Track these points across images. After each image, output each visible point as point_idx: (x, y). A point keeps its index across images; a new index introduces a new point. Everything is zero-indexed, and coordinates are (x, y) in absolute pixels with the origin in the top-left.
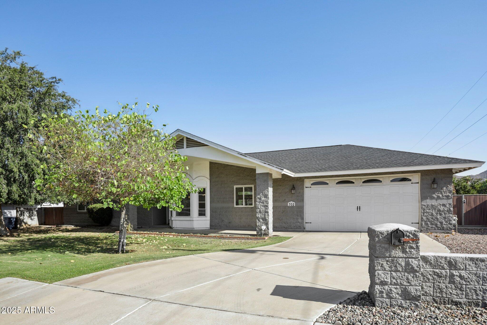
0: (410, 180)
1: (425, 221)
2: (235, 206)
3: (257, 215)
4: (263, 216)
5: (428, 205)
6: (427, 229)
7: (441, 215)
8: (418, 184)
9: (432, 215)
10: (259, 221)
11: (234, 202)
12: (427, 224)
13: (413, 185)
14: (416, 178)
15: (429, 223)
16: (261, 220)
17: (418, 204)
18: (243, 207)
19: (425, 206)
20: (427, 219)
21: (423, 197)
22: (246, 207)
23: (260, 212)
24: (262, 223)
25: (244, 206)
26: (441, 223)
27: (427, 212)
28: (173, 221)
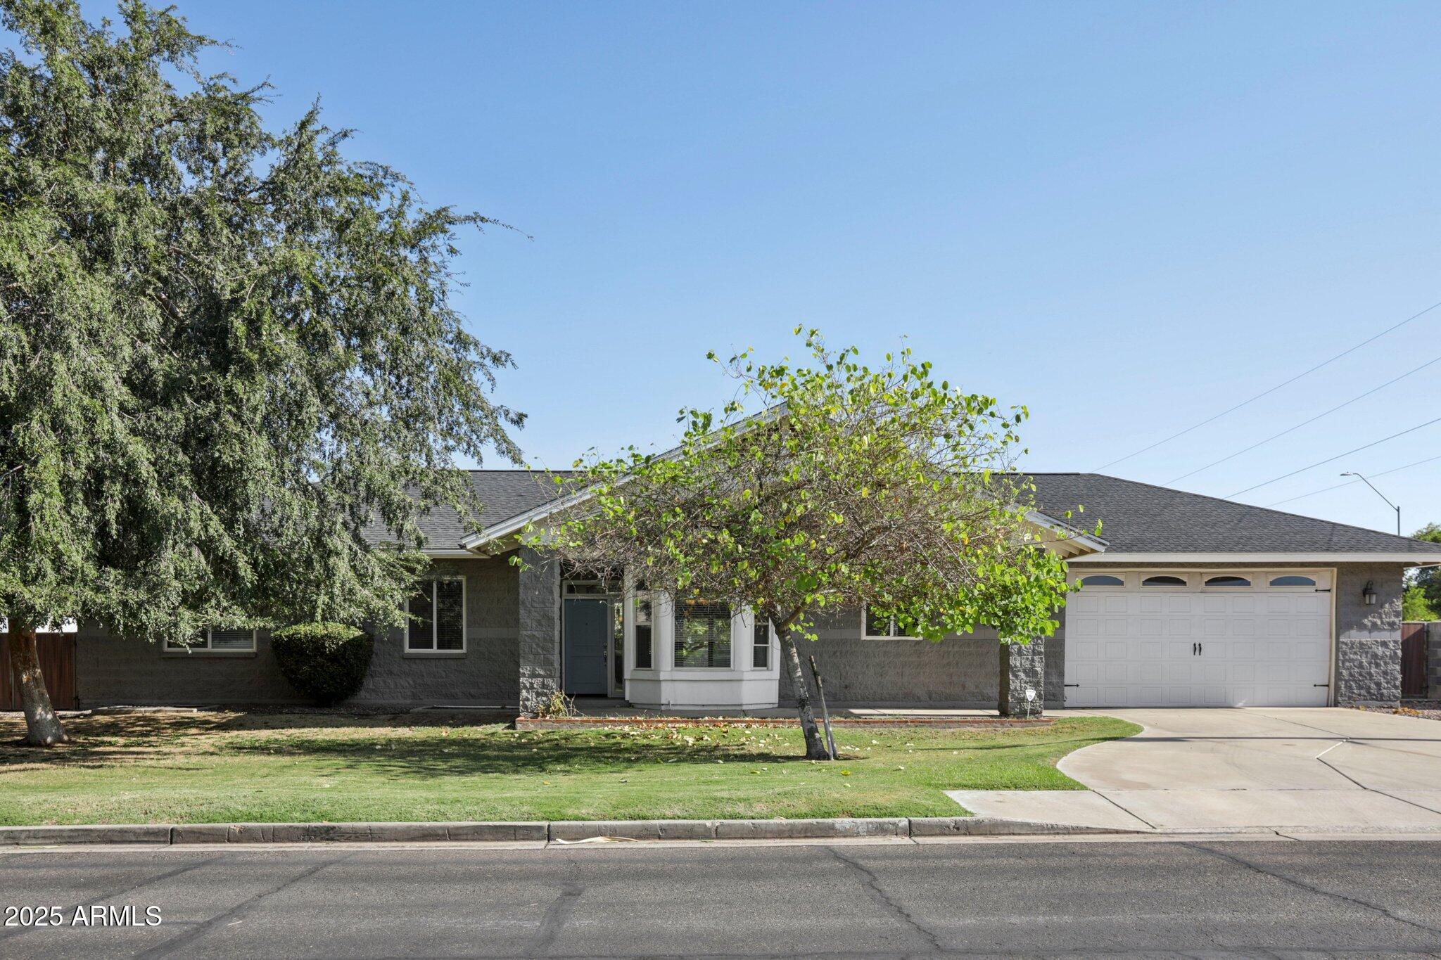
0: (1313, 583)
1: (1346, 681)
2: (864, 637)
3: (1012, 662)
4: (1028, 662)
5: (1353, 643)
6: (1350, 698)
7: (1377, 665)
8: (1327, 594)
9: (1361, 666)
10: (1016, 676)
11: (859, 627)
12: (1350, 687)
13: (1317, 594)
14: (1327, 579)
15: (1354, 685)
16: (1022, 675)
17: (1328, 640)
18: (888, 642)
19: (1346, 644)
20: (1351, 675)
21: (1343, 624)
22: (899, 641)
23: (1020, 652)
24: (1026, 683)
25: (891, 638)
26: (1379, 684)
27: (1351, 660)
28: (663, 684)
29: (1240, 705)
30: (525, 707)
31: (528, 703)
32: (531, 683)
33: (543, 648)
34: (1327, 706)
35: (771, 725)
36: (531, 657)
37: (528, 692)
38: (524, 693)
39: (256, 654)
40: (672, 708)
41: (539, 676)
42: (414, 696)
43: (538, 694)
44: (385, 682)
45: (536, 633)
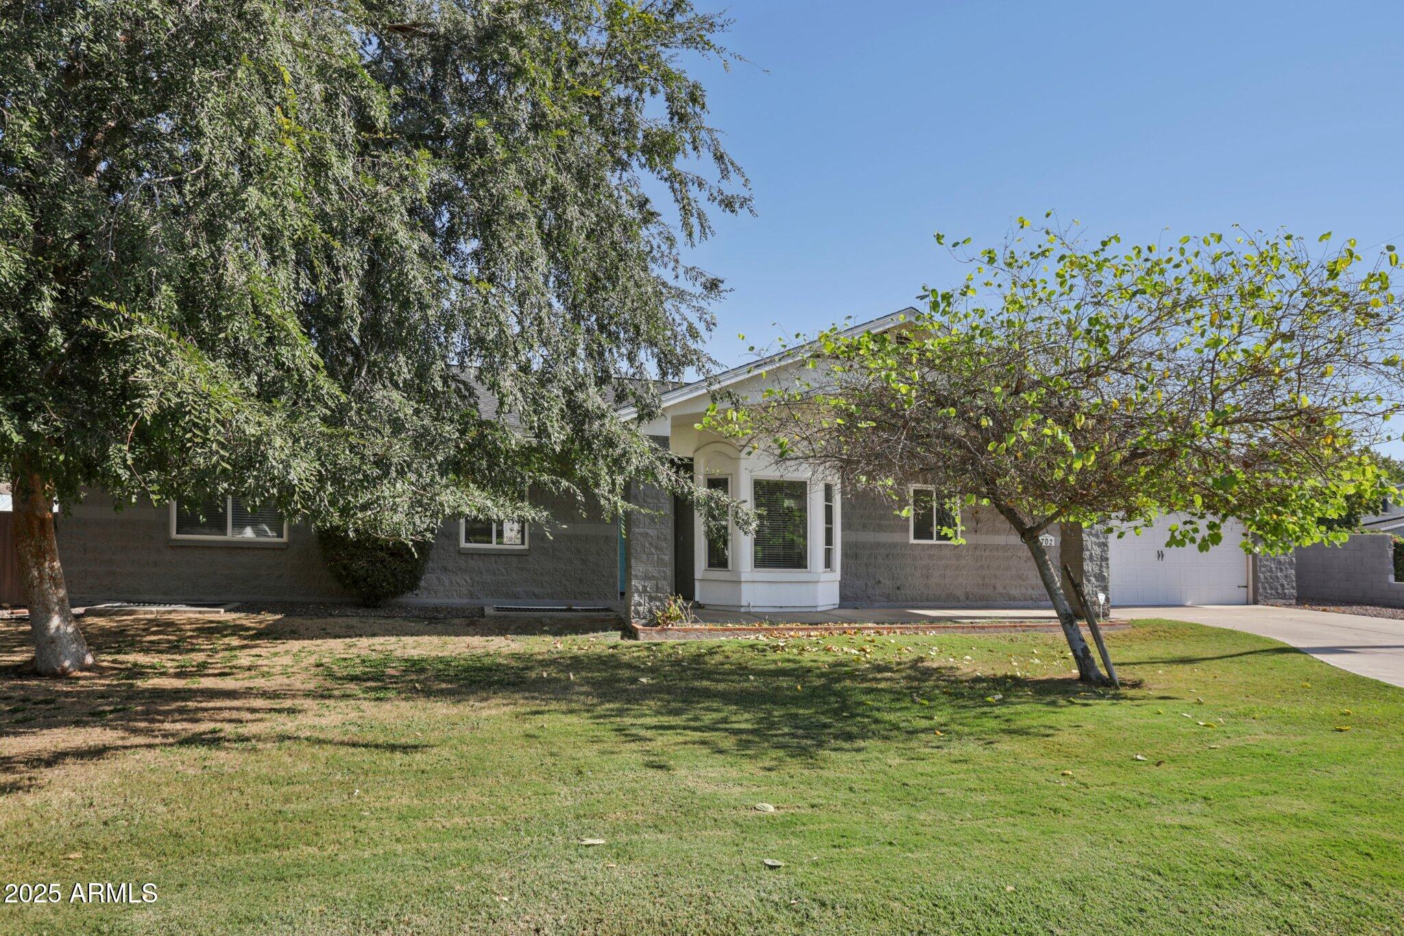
1: (1262, 583)
2: (912, 541)
3: (1085, 568)
4: (1097, 568)
6: (1265, 597)
7: (1281, 570)
9: (1271, 571)
10: (1089, 581)
11: (907, 530)
12: (1264, 588)
15: (1266, 586)
16: (1093, 579)
18: (932, 546)
20: (1265, 577)
22: (941, 545)
23: (1091, 559)
24: (1096, 586)
25: (934, 542)
26: (1282, 586)
27: (1265, 566)
28: (744, 587)
29: (1189, 603)
30: (638, 613)
31: (641, 609)
32: (644, 587)
33: (656, 548)
34: (1247, 604)
35: (898, 631)
36: (644, 557)
37: (640, 596)
38: (636, 598)
39: (286, 544)
40: (752, 610)
41: (653, 578)
42: (471, 595)
43: (651, 599)
44: (438, 579)
45: (649, 531)
